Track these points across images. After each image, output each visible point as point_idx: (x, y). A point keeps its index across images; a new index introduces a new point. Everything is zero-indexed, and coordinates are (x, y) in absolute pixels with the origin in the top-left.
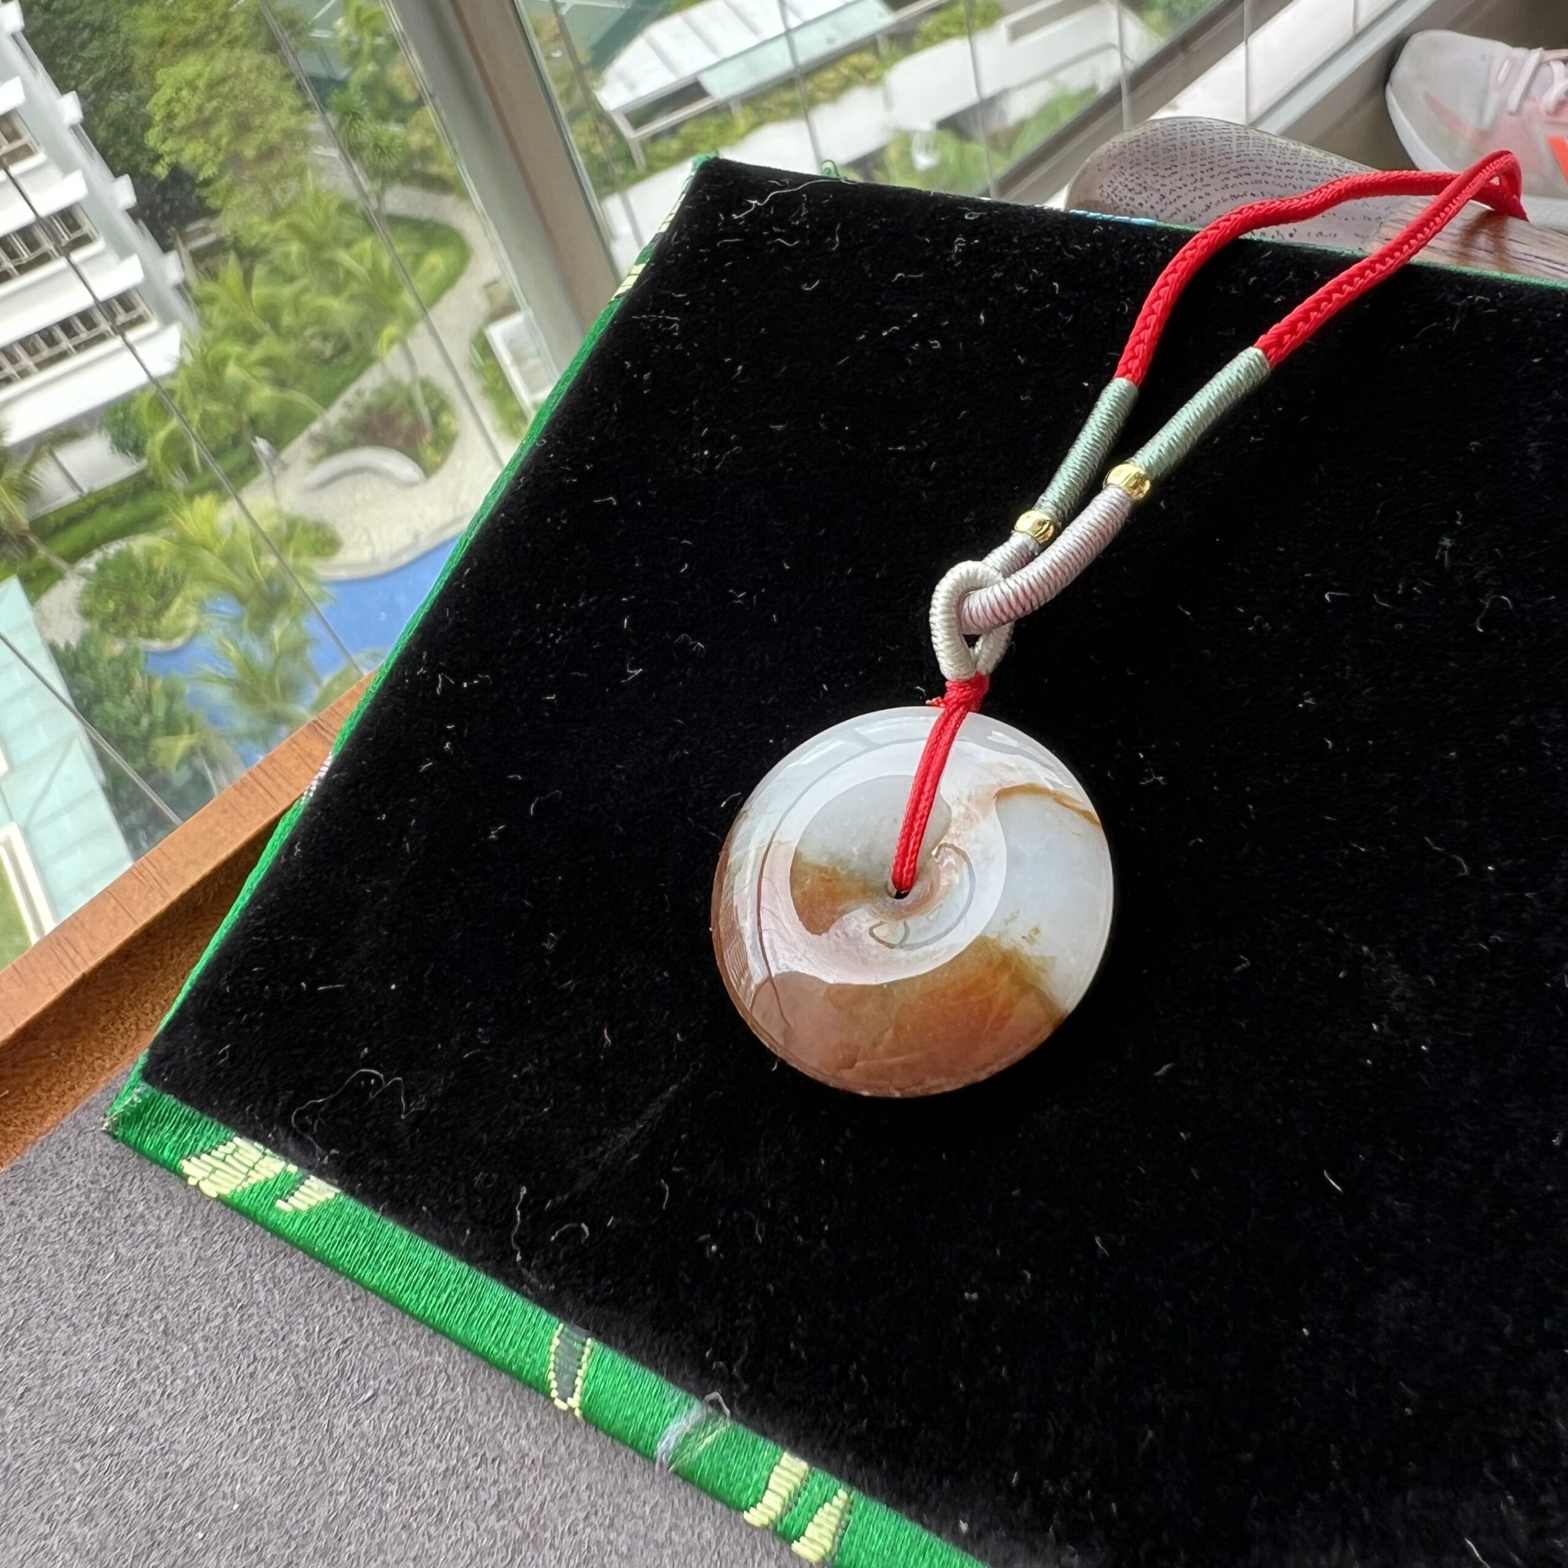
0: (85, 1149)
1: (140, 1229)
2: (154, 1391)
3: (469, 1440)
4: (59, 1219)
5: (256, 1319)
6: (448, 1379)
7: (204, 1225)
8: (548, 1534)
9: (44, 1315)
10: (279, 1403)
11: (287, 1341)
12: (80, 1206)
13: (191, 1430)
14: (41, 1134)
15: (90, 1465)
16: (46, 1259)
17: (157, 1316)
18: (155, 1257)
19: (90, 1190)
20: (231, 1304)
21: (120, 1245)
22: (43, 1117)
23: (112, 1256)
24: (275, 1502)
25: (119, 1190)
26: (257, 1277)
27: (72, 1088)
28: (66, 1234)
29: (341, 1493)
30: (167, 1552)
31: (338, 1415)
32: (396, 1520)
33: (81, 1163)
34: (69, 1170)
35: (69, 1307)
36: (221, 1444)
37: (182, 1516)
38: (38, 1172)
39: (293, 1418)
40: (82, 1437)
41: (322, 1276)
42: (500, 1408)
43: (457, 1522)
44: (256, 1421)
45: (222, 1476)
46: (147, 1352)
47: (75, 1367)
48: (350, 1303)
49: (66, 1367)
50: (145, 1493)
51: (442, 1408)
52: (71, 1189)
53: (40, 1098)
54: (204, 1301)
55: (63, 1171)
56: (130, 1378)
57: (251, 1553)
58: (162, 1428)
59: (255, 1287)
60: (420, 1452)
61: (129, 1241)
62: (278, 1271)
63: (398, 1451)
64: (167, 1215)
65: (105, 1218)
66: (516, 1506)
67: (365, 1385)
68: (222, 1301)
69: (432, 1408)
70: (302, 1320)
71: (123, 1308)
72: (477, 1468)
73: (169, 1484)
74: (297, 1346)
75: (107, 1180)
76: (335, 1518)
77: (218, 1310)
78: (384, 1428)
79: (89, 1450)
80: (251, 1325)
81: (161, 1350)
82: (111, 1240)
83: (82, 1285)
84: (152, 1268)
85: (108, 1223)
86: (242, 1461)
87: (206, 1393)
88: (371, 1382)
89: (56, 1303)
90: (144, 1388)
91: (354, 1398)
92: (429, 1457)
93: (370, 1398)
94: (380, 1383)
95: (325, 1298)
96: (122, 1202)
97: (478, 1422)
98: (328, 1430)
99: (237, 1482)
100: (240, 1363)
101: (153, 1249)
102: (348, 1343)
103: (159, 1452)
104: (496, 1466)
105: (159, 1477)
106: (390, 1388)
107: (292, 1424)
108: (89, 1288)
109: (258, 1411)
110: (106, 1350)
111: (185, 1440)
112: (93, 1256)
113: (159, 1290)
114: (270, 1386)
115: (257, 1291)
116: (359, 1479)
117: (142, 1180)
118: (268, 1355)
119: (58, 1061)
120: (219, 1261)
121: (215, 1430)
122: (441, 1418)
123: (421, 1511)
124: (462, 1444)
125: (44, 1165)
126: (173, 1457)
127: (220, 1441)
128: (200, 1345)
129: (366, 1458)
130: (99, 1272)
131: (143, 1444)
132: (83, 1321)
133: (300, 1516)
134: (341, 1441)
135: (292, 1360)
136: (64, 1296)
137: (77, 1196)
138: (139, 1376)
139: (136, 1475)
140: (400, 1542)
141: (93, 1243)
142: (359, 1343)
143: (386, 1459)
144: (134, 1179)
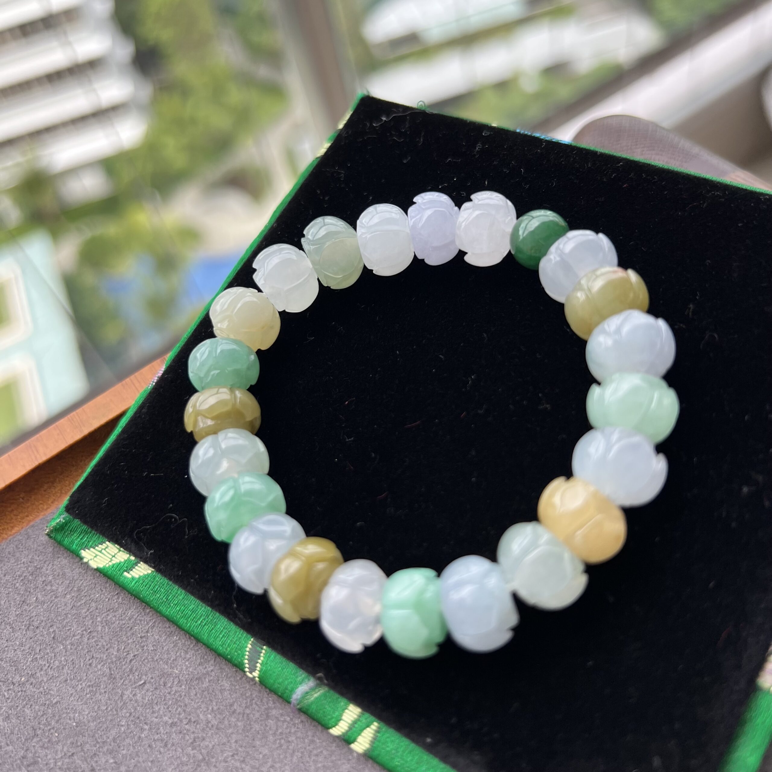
0: (29, 546)
1: (49, 588)
2: (45, 665)
3: (184, 711)
5: (96, 638)
8: (214, 760)
10: (101, 679)
11: (108, 651)
12: (23, 572)
13: (59, 685)
14: (11, 535)
15: (11, 694)
16: (5, 595)
17: (51, 630)
18: (54, 602)
19: (29, 566)
20: (85, 630)
21: (39, 594)
22: (13, 527)
23: (35, 599)
24: (92, 725)
25: (42, 568)
26: (99, 619)
27: (27, 516)
28: (15, 585)
29: (122, 726)
30: (41, 740)
31: (127, 689)
32: (146, 742)
33: (26, 552)
34: (21, 554)
35: (12, 619)
36: (72, 694)
37: (49, 725)
38: (7, 553)
39: (106, 687)
40: (9, 681)
42: (200, 699)
43: (174, 748)
44: (89, 686)
45: (70, 709)
46: (44, 646)
47: (11, 647)
49: (6, 647)
50: (34, 712)
51: (174, 694)
52: (20, 564)
53: (12, 519)
54: (73, 626)
55: (18, 555)
56: (35, 657)
57: (78, 746)
58: (47, 682)
59: (98, 623)
60: (161, 712)
61: (43, 593)
62: (109, 618)
63: (151, 711)
64: (62, 583)
65: (34, 580)
66: (202, 745)
67: (141, 678)
68: (82, 627)
70: (116, 643)
71: (36, 624)
72: (186, 724)
73: (46, 709)
74: (113, 654)
75: (37, 562)
76: (118, 737)
77: (79, 632)
78: (147, 699)
79: (12, 687)
80: (93, 641)
81: (51, 646)
82: (35, 591)
83: (19, 610)
84: (52, 607)
85: (35, 583)
86: (80, 703)
87: (68, 669)
88: (144, 677)
89: (6, 617)
90: (41, 662)
91: (135, 683)
92: (165, 715)
93: (142, 684)
94: (148, 678)
95: (129, 634)
96: (43, 573)
97: (190, 704)
98: (121, 696)
99: (76, 713)
100: (86, 658)
101: (54, 598)
102: (136, 657)
103: (43, 693)
104: (195, 725)
105: (41, 705)
106: (152, 681)
107: (105, 690)
108: (22, 612)
109: (91, 681)
110: (26, 642)
111: (56, 690)
112: (26, 597)
113: (54, 618)
114: (98, 671)
115: (98, 626)
116: (132, 721)
117: (53, 565)
118: (99, 656)
119: (22, 502)
120: (83, 609)
121: (70, 687)
122: (173, 699)
123: (158, 740)
124: (181, 712)
125: (9, 550)
126: (49, 696)
127: (71, 692)
128: (69, 646)
129: (136, 711)
130: (28, 605)
131: (36, 688)
132: (17, 626)
133: (103, 733)
134: (126, 701)
135: (110, 661)
136: (10, 613)
137: (22, 567)
138: (39, 657)
139: (31, 702)
140: (146, 753)
141: (27, 591)
142: (141, 657)
143: (146, 713)
144: (49, 564)
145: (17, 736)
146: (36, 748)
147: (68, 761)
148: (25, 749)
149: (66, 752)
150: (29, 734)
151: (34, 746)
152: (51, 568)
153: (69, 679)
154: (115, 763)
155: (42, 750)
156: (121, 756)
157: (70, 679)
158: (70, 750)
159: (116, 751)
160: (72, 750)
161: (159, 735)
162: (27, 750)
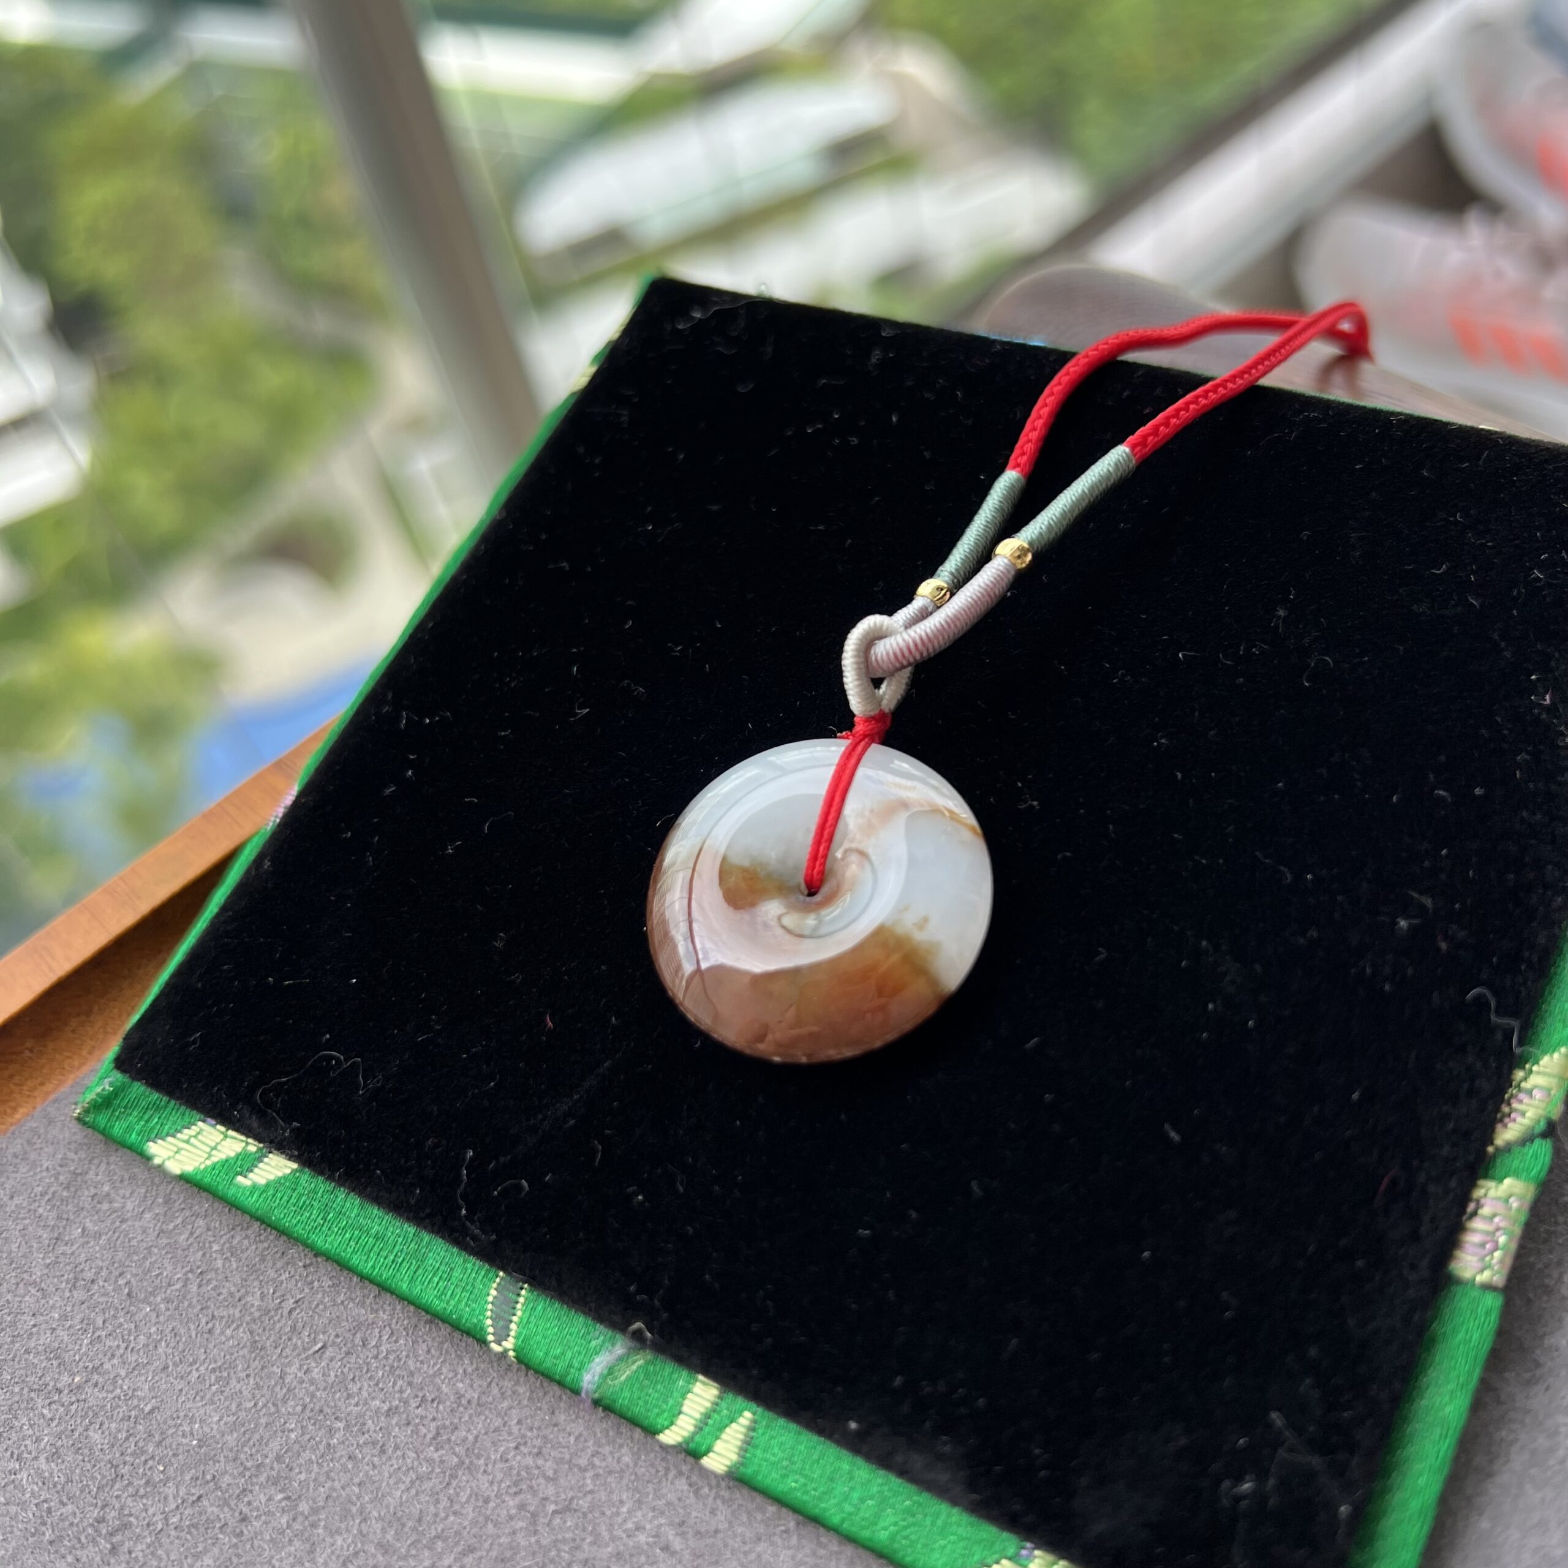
0: (55, 1137)
1: (105, 1206)
2: (118, 1346)
3: (410, 1384)
4: (29, 1197)
5: (214, 1283)
6: (392, 1333)
7: (166, 1202)
8: (482, 1462)
9: (13, 1281)
10: (236, 1354)
11: (243, 1302)
12: (49, 1186)
13: (153, 1378)
14: (12, 1124)
15: (57, 1410)
16: (17, 1232)
18: (120, 1230)
19: (59, 1173)
20: (191, 1271)
21: (87, 1220)
22: (14, 1110)
23: (80, 1230)
24: (231, 1439)
25: (86, 1173)
26: (216, 1247)
27: (42, 1084)
28: (35, 1211)
29: (292, 1430)
30: (130, 1484)
31: (290, 1364)
32: (341, 1452)
33: (49, 1149)
34: (39, 1154)
35: (39, 1274)
36: (181, 1390)
37: (143, 1452)
38: (10, 1157)
39: (248, 1367)
40: (50, 1388)
41: (275, 1246)
42: (438, 1358)
43: (399, 1453)
44: (214, 1370)
45: (182, 1418)
46: (112, 1313)
47: (43, 1326)
48: (302, 1269)
49: (34, 1326)
50: (110, 1434)
51: (386, 1358)
52: (41, 1171)
53: (12, 1092)
54: (166, 1268)
55: (33, 1156)
56: (96, 1335)
57: (208, 1482)
58: (126, 1376)
59: (214, 1255)
60: (365, 1394)
61: (96, 1217)
62: (235, 1242)
63: (345, 1394)
64: (131, 1193)
65: (74, 1197)
66: (453, 1438)
67: (315, 1339)
68: (183, 1268)
69: (376, 1357)
70: (256, 1283)
71: (89, 1275)
72: (418, 1407)
73: (132, 1425)
74: (252, 1305)
75: (76, 1163)
76: (286, 1452)
77: (179, 1276)
78: (332, 1374)
79: (56, 1398)
80: (209, 1288)
81: (125, 1310)
82: (78, 1216)
83: (50, 1255)
84: (117, 1240)
85: (76, 1201)
86: (200, 1404)
87: (167, 1347)
88: (321, 1336)
89: (26, 1271)
90: (108, 1343)
91: (305, 1349)
92: (373, 1399)
93: (320, 1349)
94: (329, 1337)
95: (279, 1265)
96: (89, 1183)
97: (419, 1370)
98: (281, 1377)
99: (195, 1423)
100: (200, 1320)
101: (118, 1224)
102: (300, 1303)
103: (122, 1398)
104: (435, 1405)
105: (122, 1420)
106: (339, 1340)
107: (248, 1372)
108: (57, 1257)
109: (215, 1362)
110: (73, 1311)
111: (147, 1387)
112: (61, 1230)
113: (123, 1259)
114: (228, 1340)
115: (216, 1259)
116: (309, 1418)
117: (108, 1163)
118: (225, 1313)
119: (30, 1058)
120: (180, 1234)
121: (176, 1378)
122: (385, 1366)
123: (365, 1443)
124: (404, 1388)
125: (15, 1150)
126: (135, 1402)
127: (180, 1387)
128: (162, 1306)
129: (315, 1400)
130: (66, 1244)
131: (108, 1392)
132: (51, 1286)
133: (254, 1450)
134: (293, 1386)
135: (248, 1318)
136: (33, 1265)
137: (46, 1177)
138: (104, 1333)
139: (101, 1419)
140: (345, 1470)
141: (62, 1219)
142: (310, 1302)
143: (334, 1400)
144: (100, 1163)
145: (80, 1485)
146: (123, 1501)
147: (191, 1513)
148: (100, 1504)
149: (186, 1497)
150: (104, 1477)
151: (117, 1497)
152: (106, 1169)
153: (171, 1364)
154: (288, 1498)
155: (135, 1500)
156: (296, 1485)
157: (174, 1364)
158: (193, 1491)
159: (286, 1478)
160: (198, 1492)
161: (367, 1436)
162: (104, 1507)
